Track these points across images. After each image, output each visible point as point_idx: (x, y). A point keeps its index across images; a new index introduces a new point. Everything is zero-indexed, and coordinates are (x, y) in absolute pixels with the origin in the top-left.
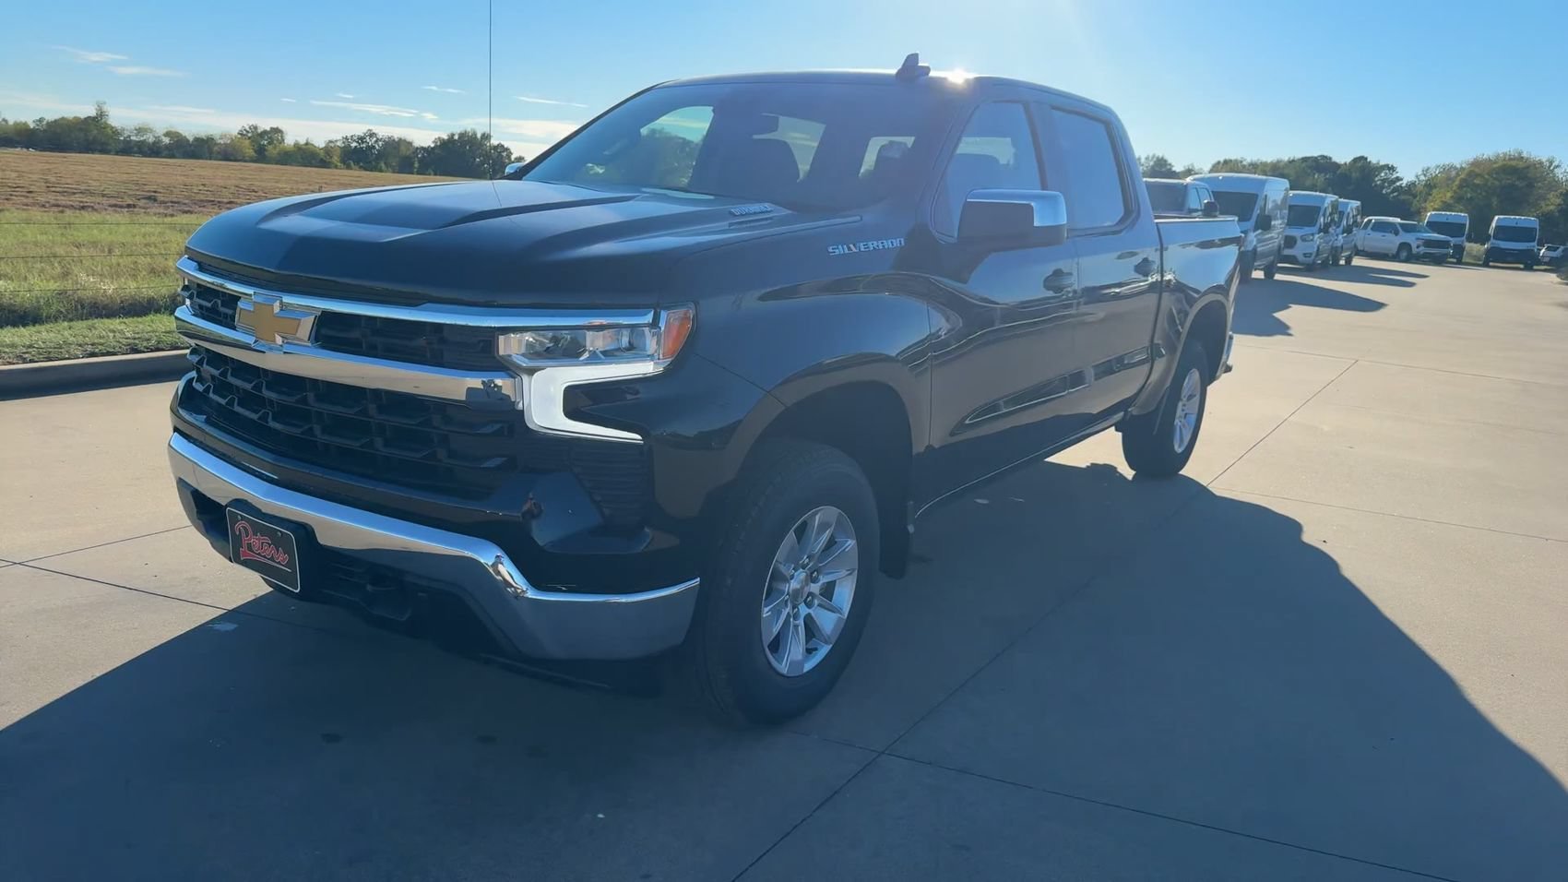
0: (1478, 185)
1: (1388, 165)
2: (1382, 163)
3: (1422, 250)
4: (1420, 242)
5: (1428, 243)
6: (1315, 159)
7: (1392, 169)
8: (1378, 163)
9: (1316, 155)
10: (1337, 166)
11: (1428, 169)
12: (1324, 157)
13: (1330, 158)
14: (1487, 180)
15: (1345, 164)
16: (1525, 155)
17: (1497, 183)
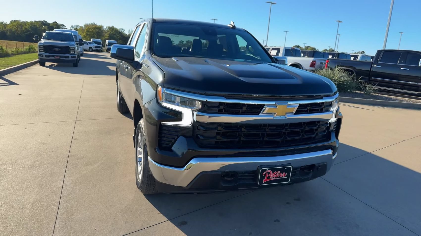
0: (91, 31)
1: (62, 24)
2: (61, 24)
3: (95, 49)
4: (94, 47)
5: (96, 47)
6: (42, 22)
7: (64, 25)
8: (60, 24)
9: (42, 20)
10: (49, 24)
11: (73, 26)
12: (45, 21)
13: (47, 22)
14: (92, 30)
15: (51, 23)
16: (96, 24)
17: (95, 31)
